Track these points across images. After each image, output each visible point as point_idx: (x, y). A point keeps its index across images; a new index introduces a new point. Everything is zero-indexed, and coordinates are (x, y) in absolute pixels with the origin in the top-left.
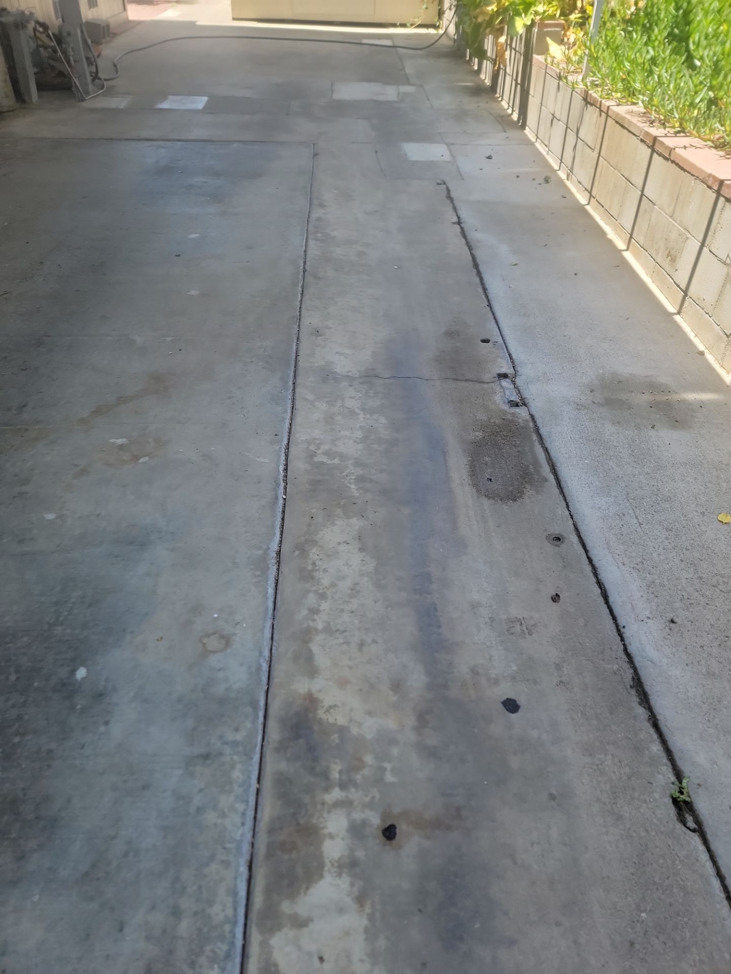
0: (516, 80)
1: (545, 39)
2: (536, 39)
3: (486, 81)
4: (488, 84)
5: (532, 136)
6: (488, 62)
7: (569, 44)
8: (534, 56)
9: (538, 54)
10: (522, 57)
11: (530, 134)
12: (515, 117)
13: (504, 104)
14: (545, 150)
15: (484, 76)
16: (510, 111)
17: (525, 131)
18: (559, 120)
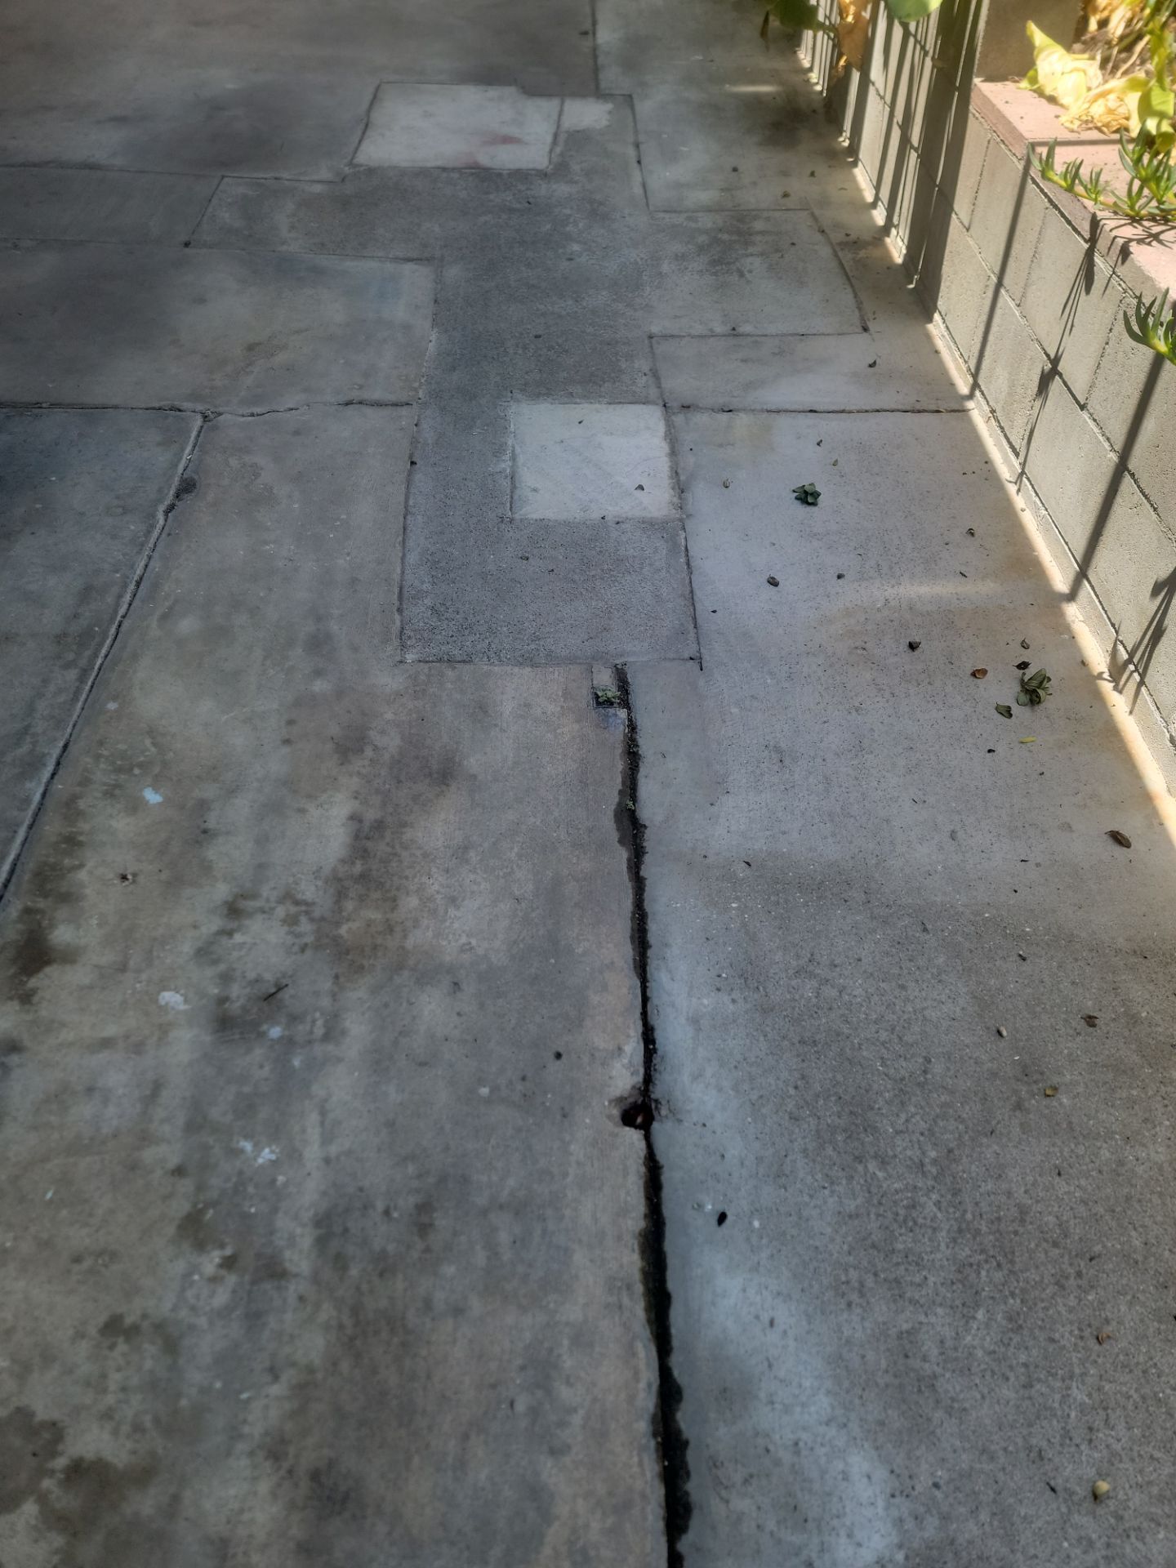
0: (906, 126)
1: (1024, 28)
2: (988, 23)
3: (814, 77)
4: (819, 88)
5: (959, 369)
6: (820, 34)
7: (1109, 43)
8: (977, 81)
9: (990, 79)
10: (928, 63)
11: (950, 348)
12: (897, 247)
13: (863, 177)
14: (1010, 466)
15: (809, 58)
16: (879, 216)
17: (930, 327)
18: (1082, 407)
